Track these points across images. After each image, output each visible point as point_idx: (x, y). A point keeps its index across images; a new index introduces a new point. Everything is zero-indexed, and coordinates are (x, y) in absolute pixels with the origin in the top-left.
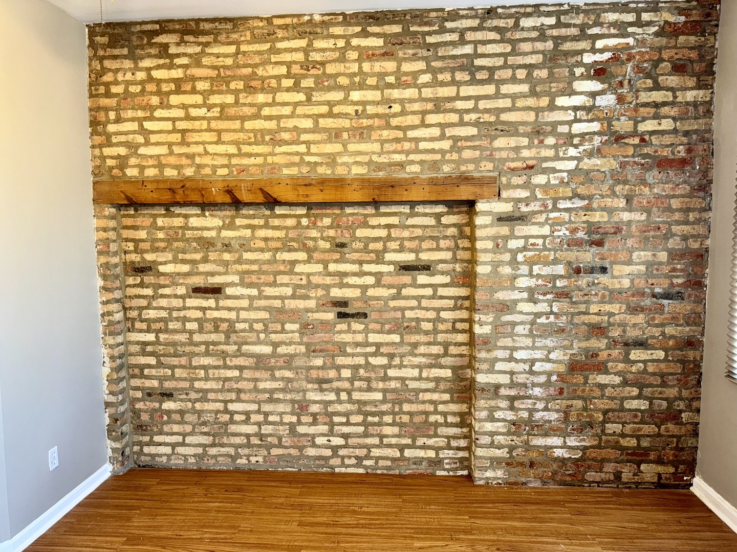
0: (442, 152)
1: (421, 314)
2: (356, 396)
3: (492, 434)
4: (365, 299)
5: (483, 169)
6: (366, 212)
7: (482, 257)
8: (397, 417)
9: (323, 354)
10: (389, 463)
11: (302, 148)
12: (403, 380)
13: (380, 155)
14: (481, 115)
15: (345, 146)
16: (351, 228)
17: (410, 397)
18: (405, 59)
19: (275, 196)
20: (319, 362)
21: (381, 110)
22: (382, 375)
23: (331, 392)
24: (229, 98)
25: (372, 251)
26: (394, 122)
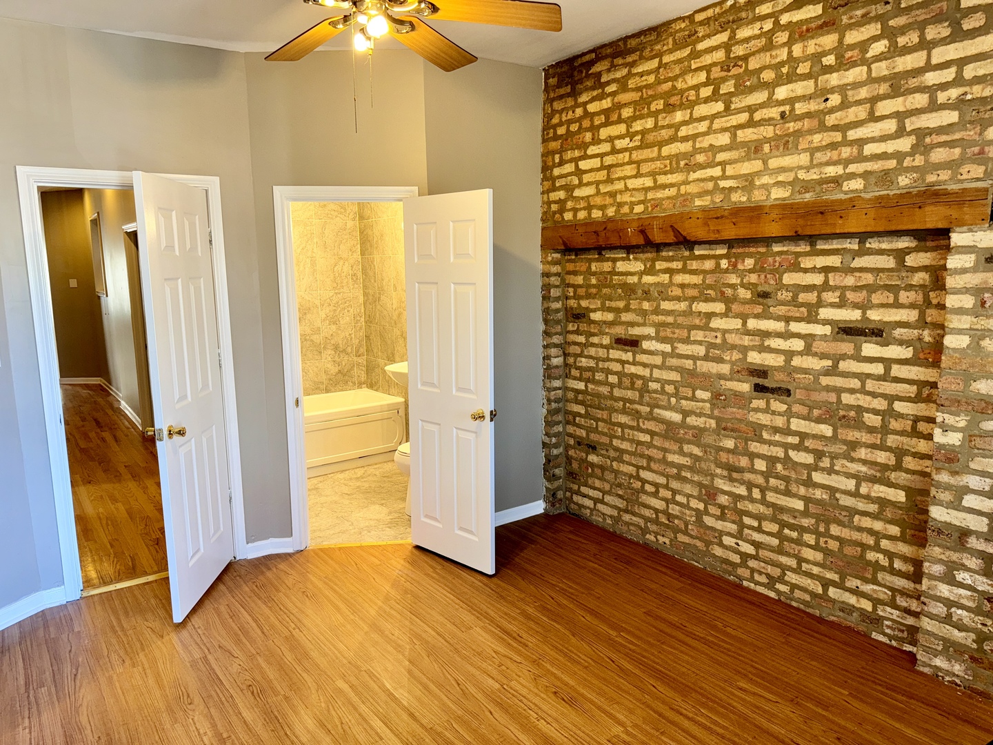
0: (899, 156)
1: (864, 401)
2: (771, 497)
3: (949, 603)
4: (788, 369)
5: (964, 177)
6: (798, 249)
7: (954, 322)
8: (822, 540)
9: (734, 434)
10: (807, 598)
11: (717, 171)
12: (832, 490)
13: (808, 169)
14: (967, 89)
15: (765, 163)
16: (778, 272)
17: (841, 517)
18: (850, 27)
19: (684, 234)
20: (729, 444)
21: (813, 106)
22: (805, 478)
23: (742, 484)
24: (650, 123)
25: (802, 305)
26: (831, 120)
